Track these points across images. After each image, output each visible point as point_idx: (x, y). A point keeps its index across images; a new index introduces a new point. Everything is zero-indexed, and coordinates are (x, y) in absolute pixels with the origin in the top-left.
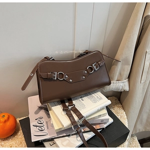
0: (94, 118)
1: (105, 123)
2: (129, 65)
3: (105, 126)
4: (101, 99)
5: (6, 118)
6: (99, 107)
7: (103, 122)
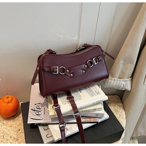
0: (89, 111)
1: (100, 118)
2: (132, 63)
3: (99, 121)
4: (98, 93)
5: (10, 99)
6: (95, 101)
7: (97, 116)
